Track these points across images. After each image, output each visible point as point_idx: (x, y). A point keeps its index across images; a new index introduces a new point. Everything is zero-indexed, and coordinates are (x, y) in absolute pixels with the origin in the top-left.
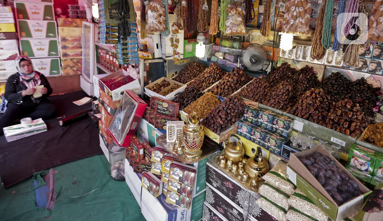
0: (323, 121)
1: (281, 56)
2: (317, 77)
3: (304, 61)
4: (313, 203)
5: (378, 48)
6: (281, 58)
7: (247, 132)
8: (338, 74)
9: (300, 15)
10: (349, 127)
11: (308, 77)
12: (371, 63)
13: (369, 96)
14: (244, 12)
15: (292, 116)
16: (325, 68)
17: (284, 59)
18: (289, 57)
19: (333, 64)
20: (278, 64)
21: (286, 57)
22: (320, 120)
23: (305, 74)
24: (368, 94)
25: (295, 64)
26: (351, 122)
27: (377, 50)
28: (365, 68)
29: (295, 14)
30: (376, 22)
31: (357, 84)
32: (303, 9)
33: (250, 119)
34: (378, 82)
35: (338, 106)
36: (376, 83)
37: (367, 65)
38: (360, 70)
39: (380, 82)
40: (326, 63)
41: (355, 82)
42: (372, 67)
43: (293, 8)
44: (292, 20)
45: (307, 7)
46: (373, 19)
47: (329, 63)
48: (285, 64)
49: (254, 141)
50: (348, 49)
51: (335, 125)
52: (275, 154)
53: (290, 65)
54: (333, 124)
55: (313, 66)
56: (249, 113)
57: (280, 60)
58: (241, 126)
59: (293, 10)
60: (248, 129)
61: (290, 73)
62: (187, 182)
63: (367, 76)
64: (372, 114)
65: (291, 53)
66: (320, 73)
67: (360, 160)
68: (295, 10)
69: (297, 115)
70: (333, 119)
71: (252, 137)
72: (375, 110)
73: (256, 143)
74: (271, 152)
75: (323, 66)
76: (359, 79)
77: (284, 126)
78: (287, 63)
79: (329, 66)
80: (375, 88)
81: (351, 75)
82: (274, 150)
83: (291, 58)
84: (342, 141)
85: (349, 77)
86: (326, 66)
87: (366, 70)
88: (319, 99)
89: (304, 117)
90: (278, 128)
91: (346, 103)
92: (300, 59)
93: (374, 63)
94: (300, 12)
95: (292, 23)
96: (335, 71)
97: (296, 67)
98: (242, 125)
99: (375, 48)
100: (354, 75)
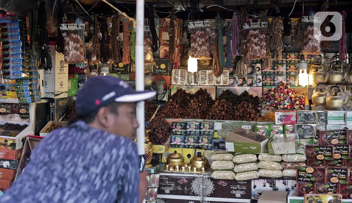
0: (233, 118)
1: (173, 83)
2: (211, 97)
3: (196, 85)
4: (247, 153)
5: (250, 67)
6: (174, 86)
7: (181, 142)
8: (228, 91)
9: (203, 44)
10: (250, 117)
11: (206, 97)
12: (248, 78)
13: (253, 102)
14: (152, 42)
15: (212, 121)
16: (216, 88)
17: (177, 86)
18: (182, 83)
19: (222, 84)
20: (172, 92)
21: (179, 83)
22: (232, 118)
23: (203, 95)
24: (252, 101)
25: (189, 89)
26: (250, 114)
27: (250, 68)
28: (245, 83)
29: (200, 43)
30: (251, 47)
31: (243, 96)
32: (204, 40)
33: (179, 132)
34: (255, 92)
35: (239, 107)
36: (255, 93)
37: (246, 81)
38: (241, 85)
39: (257, 92)
40: (216, 84)
41: (241, 95)
42: (249, 81)
43: (198, 39)
44: (199, 48)
45: (207, 38)
46: (249, 45)
47: (218, 83)
48: (180, 91)
49: (188, 147)
50: (238, 66)
51: (242, 118)
52: (209, 149)
53: (185, 90)
54: (240, 118)
55: (206, 88)
56: (177, 127)
57: (174, 87)
58: (175, 139)
59: (198, 40)
60: (181, 139)
61: (188, 97)
62: (154, 185)
63: (247, 89)
64: (259, 111)
65: (183, 79)
66: (213, 93)
67: (261, 130)
68: (200, 40)
69: (215, 119)
70: (239, 115)
71: (186, 144)
72: (259, 108)
73: (191, 148)
74: (205, 149)
75: (214, 87)
76: (243, 92)
77: (210, 127)
78: (181, 89)
79: (219, 86)
80: (255, 97)
81: (237, 90)
82: (207, 146)
83: (184, 84)
84: (248, 126)
85: (236, 93)
86: (216, 86)
87: (246, 85)
88: (225, 106)
89: (221, 118)
90: (206, 130)
91: (243, 104)
92: (193, 84)
93: (250, 78)
94: (203, 41)
95: (199, 50)
96: (225, 89)
97: (191, 91)
98: (175, 137)
99: (248, 67)
100: (239, 90)
